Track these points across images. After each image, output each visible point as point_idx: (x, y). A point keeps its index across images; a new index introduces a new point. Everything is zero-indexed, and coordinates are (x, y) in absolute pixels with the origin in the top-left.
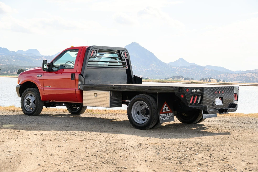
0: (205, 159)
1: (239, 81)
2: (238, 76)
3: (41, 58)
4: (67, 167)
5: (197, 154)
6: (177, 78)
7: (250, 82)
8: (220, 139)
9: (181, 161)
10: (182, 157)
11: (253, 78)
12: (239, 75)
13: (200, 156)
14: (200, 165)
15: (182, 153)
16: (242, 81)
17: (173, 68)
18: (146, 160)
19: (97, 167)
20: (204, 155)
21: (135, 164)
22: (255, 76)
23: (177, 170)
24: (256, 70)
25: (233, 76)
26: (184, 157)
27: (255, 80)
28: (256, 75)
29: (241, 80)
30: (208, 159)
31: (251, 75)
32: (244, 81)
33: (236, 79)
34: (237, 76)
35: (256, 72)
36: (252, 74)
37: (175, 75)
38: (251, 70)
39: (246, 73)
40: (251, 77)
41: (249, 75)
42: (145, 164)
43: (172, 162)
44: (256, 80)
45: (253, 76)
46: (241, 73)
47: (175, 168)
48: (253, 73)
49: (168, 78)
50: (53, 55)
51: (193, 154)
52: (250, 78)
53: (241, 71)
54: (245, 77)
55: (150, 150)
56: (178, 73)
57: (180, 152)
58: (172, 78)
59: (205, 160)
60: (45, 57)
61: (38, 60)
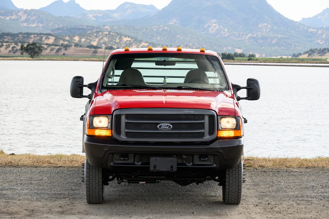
3: (16, 14)
6: (319, 53)
17: (311, 32)
37: (314, 47)
49: (300, 54)
50: (41, 8)
56: (321, 43)
58: (307, 55)
60: (26, 12)
61: (10, 19)
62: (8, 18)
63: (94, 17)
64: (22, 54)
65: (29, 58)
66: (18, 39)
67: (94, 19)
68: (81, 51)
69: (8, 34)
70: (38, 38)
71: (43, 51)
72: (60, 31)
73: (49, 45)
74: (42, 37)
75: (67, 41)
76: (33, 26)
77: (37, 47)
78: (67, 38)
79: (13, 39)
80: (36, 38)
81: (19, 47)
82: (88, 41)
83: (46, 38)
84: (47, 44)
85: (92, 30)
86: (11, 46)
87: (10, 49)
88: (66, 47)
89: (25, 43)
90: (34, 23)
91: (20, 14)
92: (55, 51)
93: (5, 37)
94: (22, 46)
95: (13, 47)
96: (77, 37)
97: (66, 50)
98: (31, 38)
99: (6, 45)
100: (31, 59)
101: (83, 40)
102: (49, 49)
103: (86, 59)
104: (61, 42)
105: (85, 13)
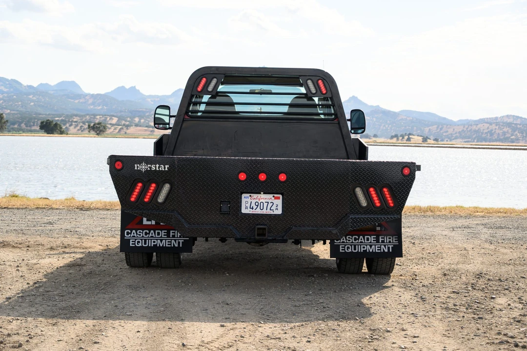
0: (516, 307)
1: (466, 140)
2: (463, 130)
3: (84, 98)
4: (276, 328)
5: (494, 298)
7: (486, 141)
8: (510, 264)
9: (478, 315)
10: (472, 305)
11: (492, 135)
12: (464, 127)
13: (502, 301)
14: (519, 322)
15: (465, 296)
16: (470, 140)
18: (412, 314)
19: (334, 330)
20: (507, 300)
21: (398, 321)
22: (496, 129)
23: (485, 333)
24: (496, 118)
25: (454, 129)
26: (476, 306)
27: (496, 137)
28: (497, 127)
29: (468, 139)
30: (522, 309)
31: (488, 128)
32: (475, 138)
33: (458, 134)
34: (461, 130)
35: (497, 123)
36: (488, 125)
38: (487, 118)
39: (477, 124)
40: (487, 131)
41: (484, 127)
42: (416, 321)
43: (463, 317)
44: (498, 137)
45: (492, 130)
46: (468, 124)
47: (478, 329)
48: (491, 124)
50: (106, 93)
51: (486, 297)
52: (486, 133)
53: (467, 120)
54: (476, 131)
55: (401, 290)
57: (458, 293)
59: (516, 310)
60: (93, 96)
61: (79, 102)
62: (77, 101)
63: (152, 101)
64: (89, 132)
65: (95, 136)
66: (85, 119)
67: (152, 103)
68: (140, 130)
69: (76, 116)
70: (103, 118)
71: (108, 130)
72: (122, 113)
73: (112, 125)
74: (106, 118)
75: (129, 121)
76: (99, 108)
77: (102, 126)
78: (129, 119)
79: (81, 120)
80: (102, 119)
81: (86, 126)
82: (147, 122)
83: (110, 119)
84: (111, 124)
85: (150, 112)
86: (79, 126)
87: (79, 128)
88: (127, 126)
89: (92, 123)
90: (99, 106)
91: (87, 97)
92: (117, 131)
93: (74, 117)
94: (89, 126)
95: (81, 127)
96: (137, 118)
97: (127, 129)
98: (97, 119)
99: (75, 125)
100: (97, 136)
101: (142, 121)
102: (113, 128)
103: (146, 137)
104: (123, 122)
105: (144, 98)
